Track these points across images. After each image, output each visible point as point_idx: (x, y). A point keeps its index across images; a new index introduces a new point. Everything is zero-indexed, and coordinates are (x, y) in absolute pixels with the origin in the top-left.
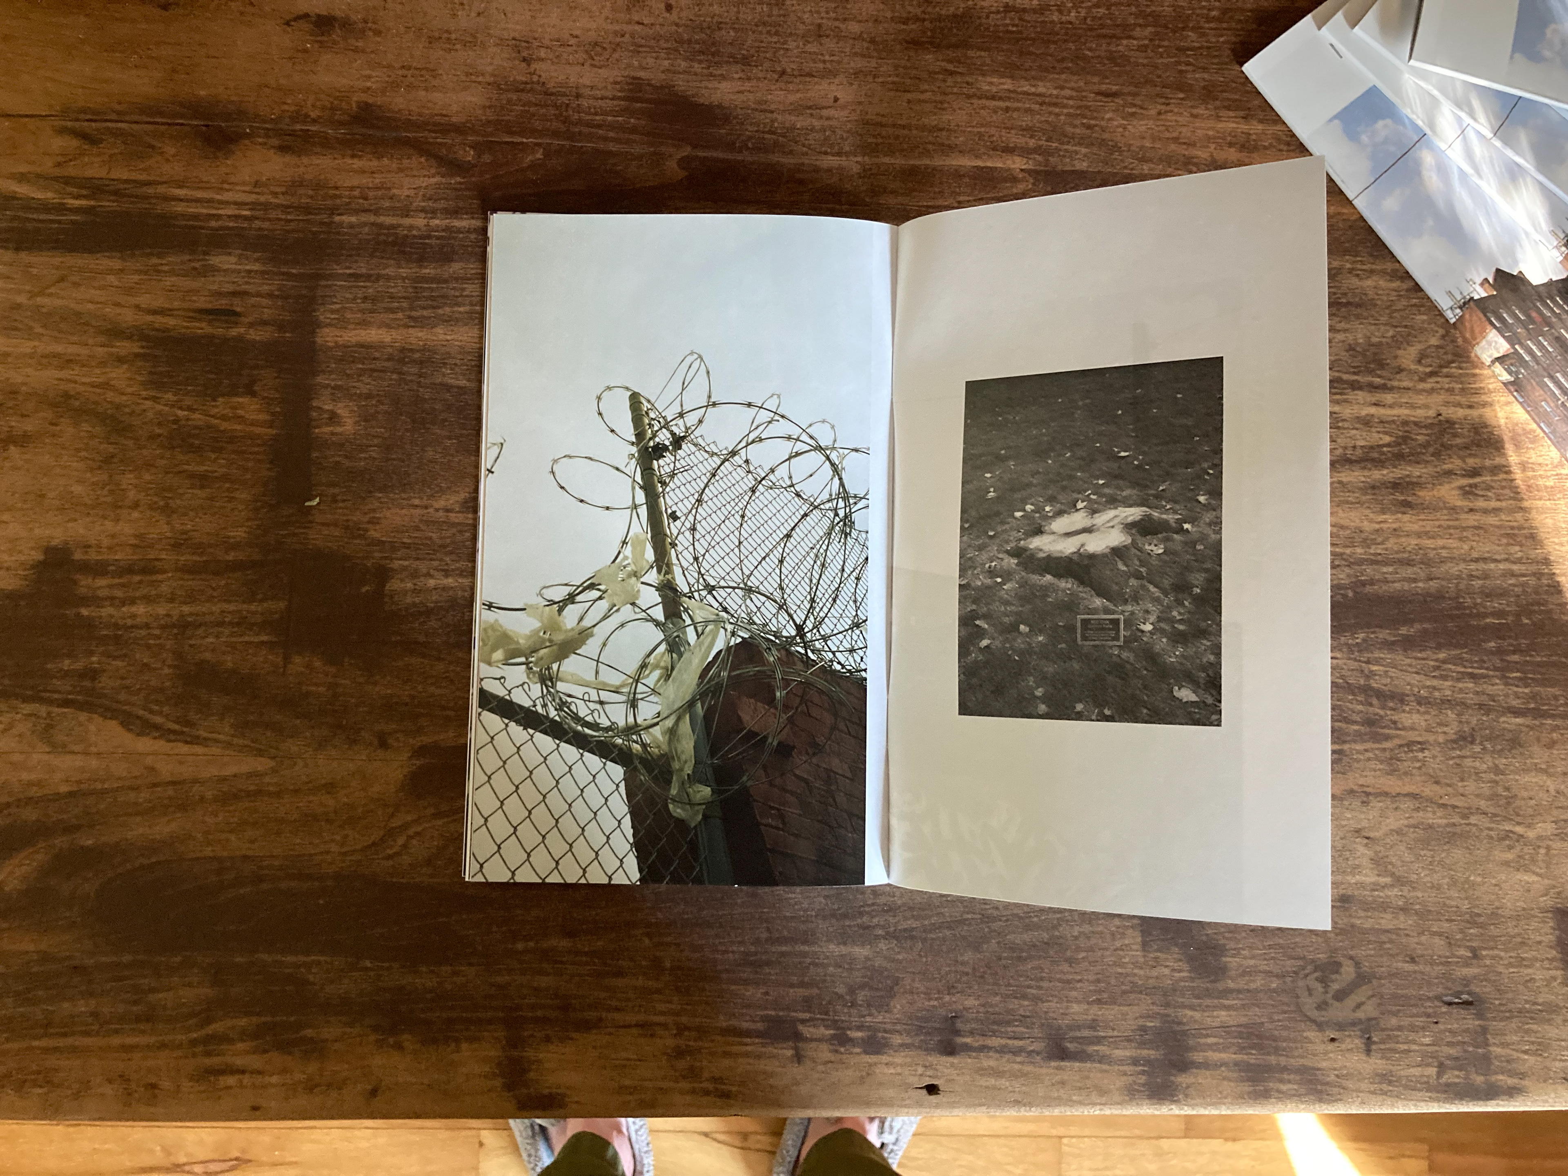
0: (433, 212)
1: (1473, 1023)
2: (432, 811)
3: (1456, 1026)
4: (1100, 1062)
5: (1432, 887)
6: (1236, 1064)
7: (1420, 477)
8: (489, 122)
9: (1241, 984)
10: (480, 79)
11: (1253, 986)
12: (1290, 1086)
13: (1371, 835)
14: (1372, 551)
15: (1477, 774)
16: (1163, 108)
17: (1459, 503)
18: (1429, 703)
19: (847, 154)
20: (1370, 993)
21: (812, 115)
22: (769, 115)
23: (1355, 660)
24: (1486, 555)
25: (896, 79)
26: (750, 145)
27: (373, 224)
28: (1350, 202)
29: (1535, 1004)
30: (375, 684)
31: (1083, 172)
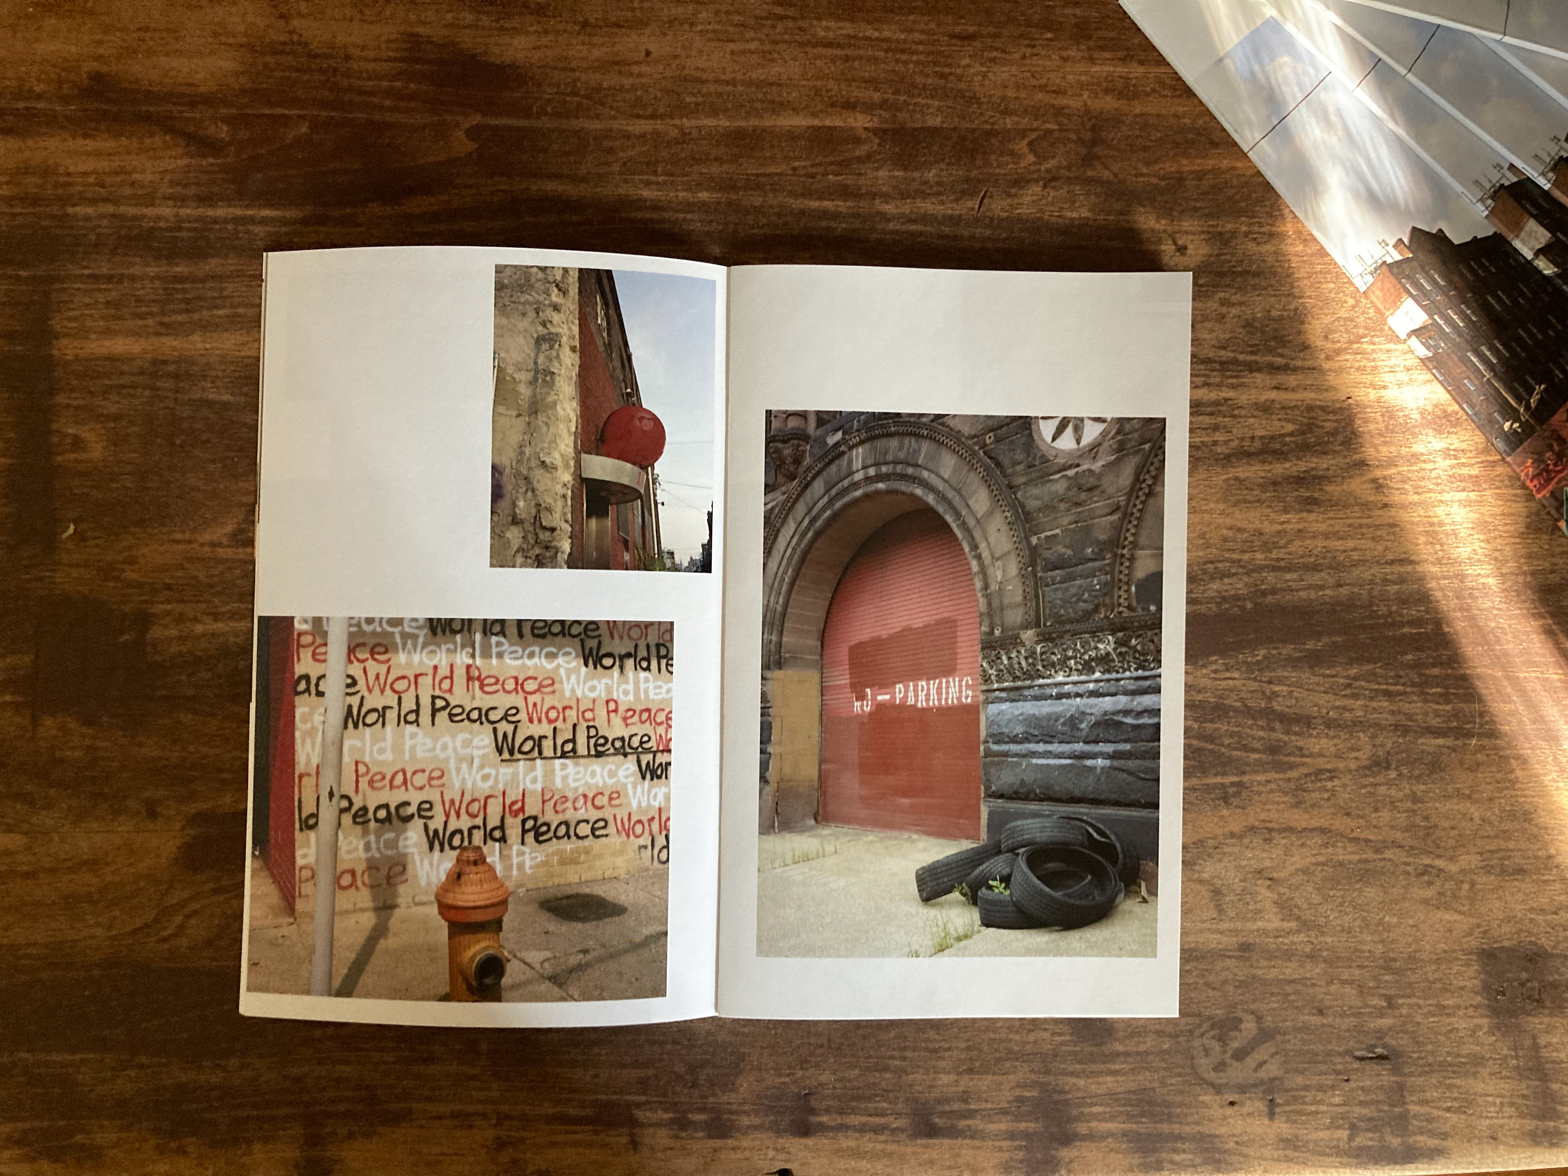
0: (183, 200)
1: (1387, 1079)
2: (211, 885)
3: (1368, 1083)
4: (972, 1138)
5: (1343, 930)
6: (1125, 1134)
7: (1328, 469)
8: (244, 91)
9: (1130, 1046)
10: (231, 40)
11: (1142, 1048)
12: (1183, 1156)
13: (1275, 875)
14: (1273, 556)
15: (1392, 803)
16: (1028, 51)
17: (1371, 498)
18: (1339, 725)
19: (662, 117)
20: (1273, 1050)
21: (620, 72)
22: (570, 74)
23: (1255, 680)
24: (1402, 556)
25: (718, 27)
26: (549, 109)
27: (113, 216)
28: (1245, 155)
29: (1458, 1056)
30: (140, 745)
31: (936, 129)
